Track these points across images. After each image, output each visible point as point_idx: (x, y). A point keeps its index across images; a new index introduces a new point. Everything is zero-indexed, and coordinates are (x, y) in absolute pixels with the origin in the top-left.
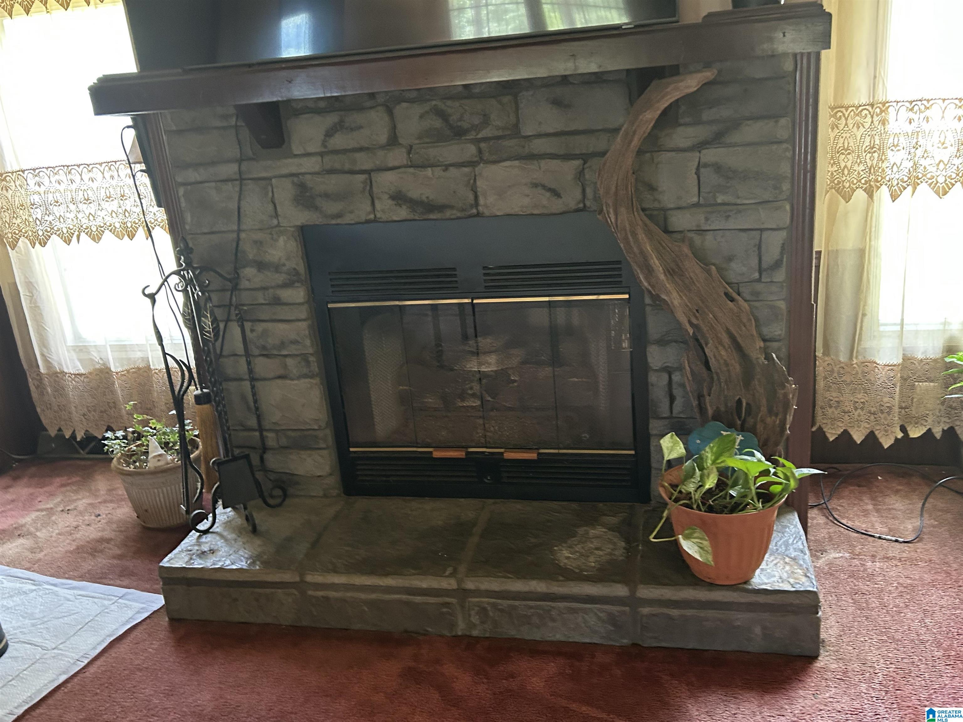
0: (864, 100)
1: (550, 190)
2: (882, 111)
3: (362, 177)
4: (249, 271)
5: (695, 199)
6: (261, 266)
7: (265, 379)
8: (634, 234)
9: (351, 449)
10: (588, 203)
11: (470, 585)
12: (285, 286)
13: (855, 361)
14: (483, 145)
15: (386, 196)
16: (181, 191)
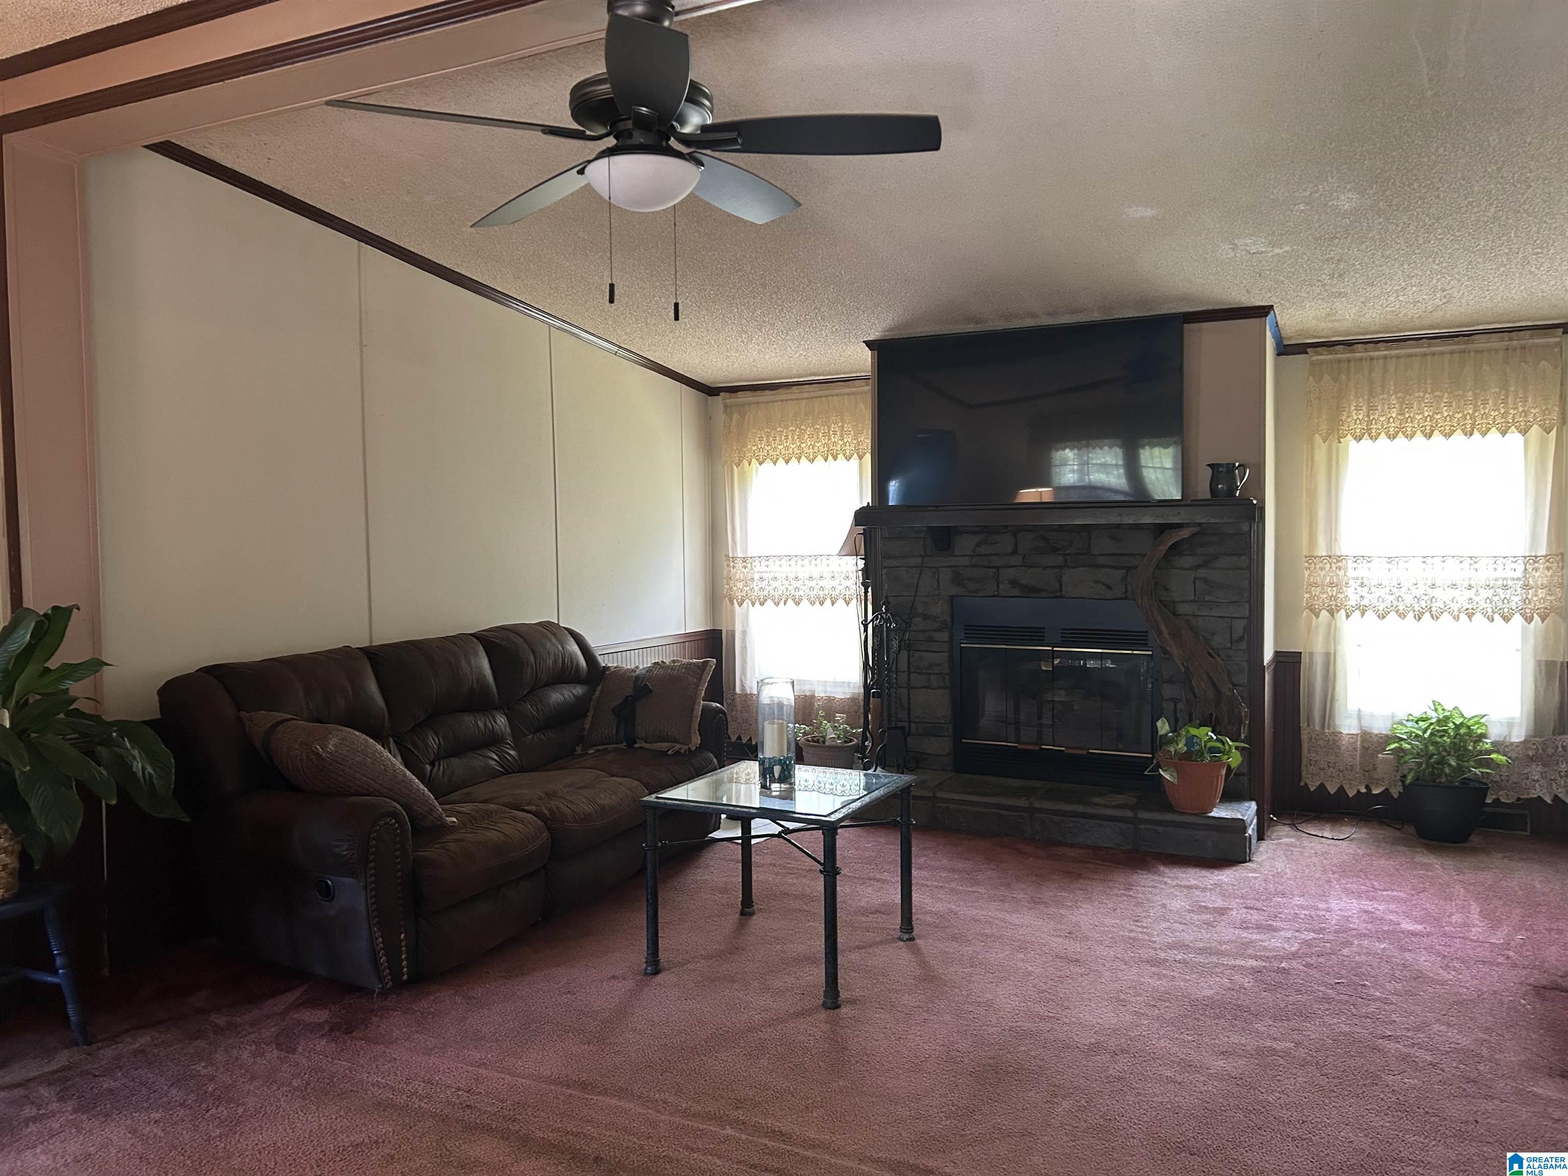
0: (1324, 554)
1: (1106, 585)
2: (1338, 561)
3: (994, 570)
4: (916, 620)
5: (1193, 597)
6: (926, 617)
7: (916, 688)
8: (1151, 611)
9: (963, 741)
10: (1128, 594)
11: (1037, 805)
12: (937, 630)
13: (1327, 731)
14: (1068, 557)
15: (1007, 582)
16: (884, 571)
